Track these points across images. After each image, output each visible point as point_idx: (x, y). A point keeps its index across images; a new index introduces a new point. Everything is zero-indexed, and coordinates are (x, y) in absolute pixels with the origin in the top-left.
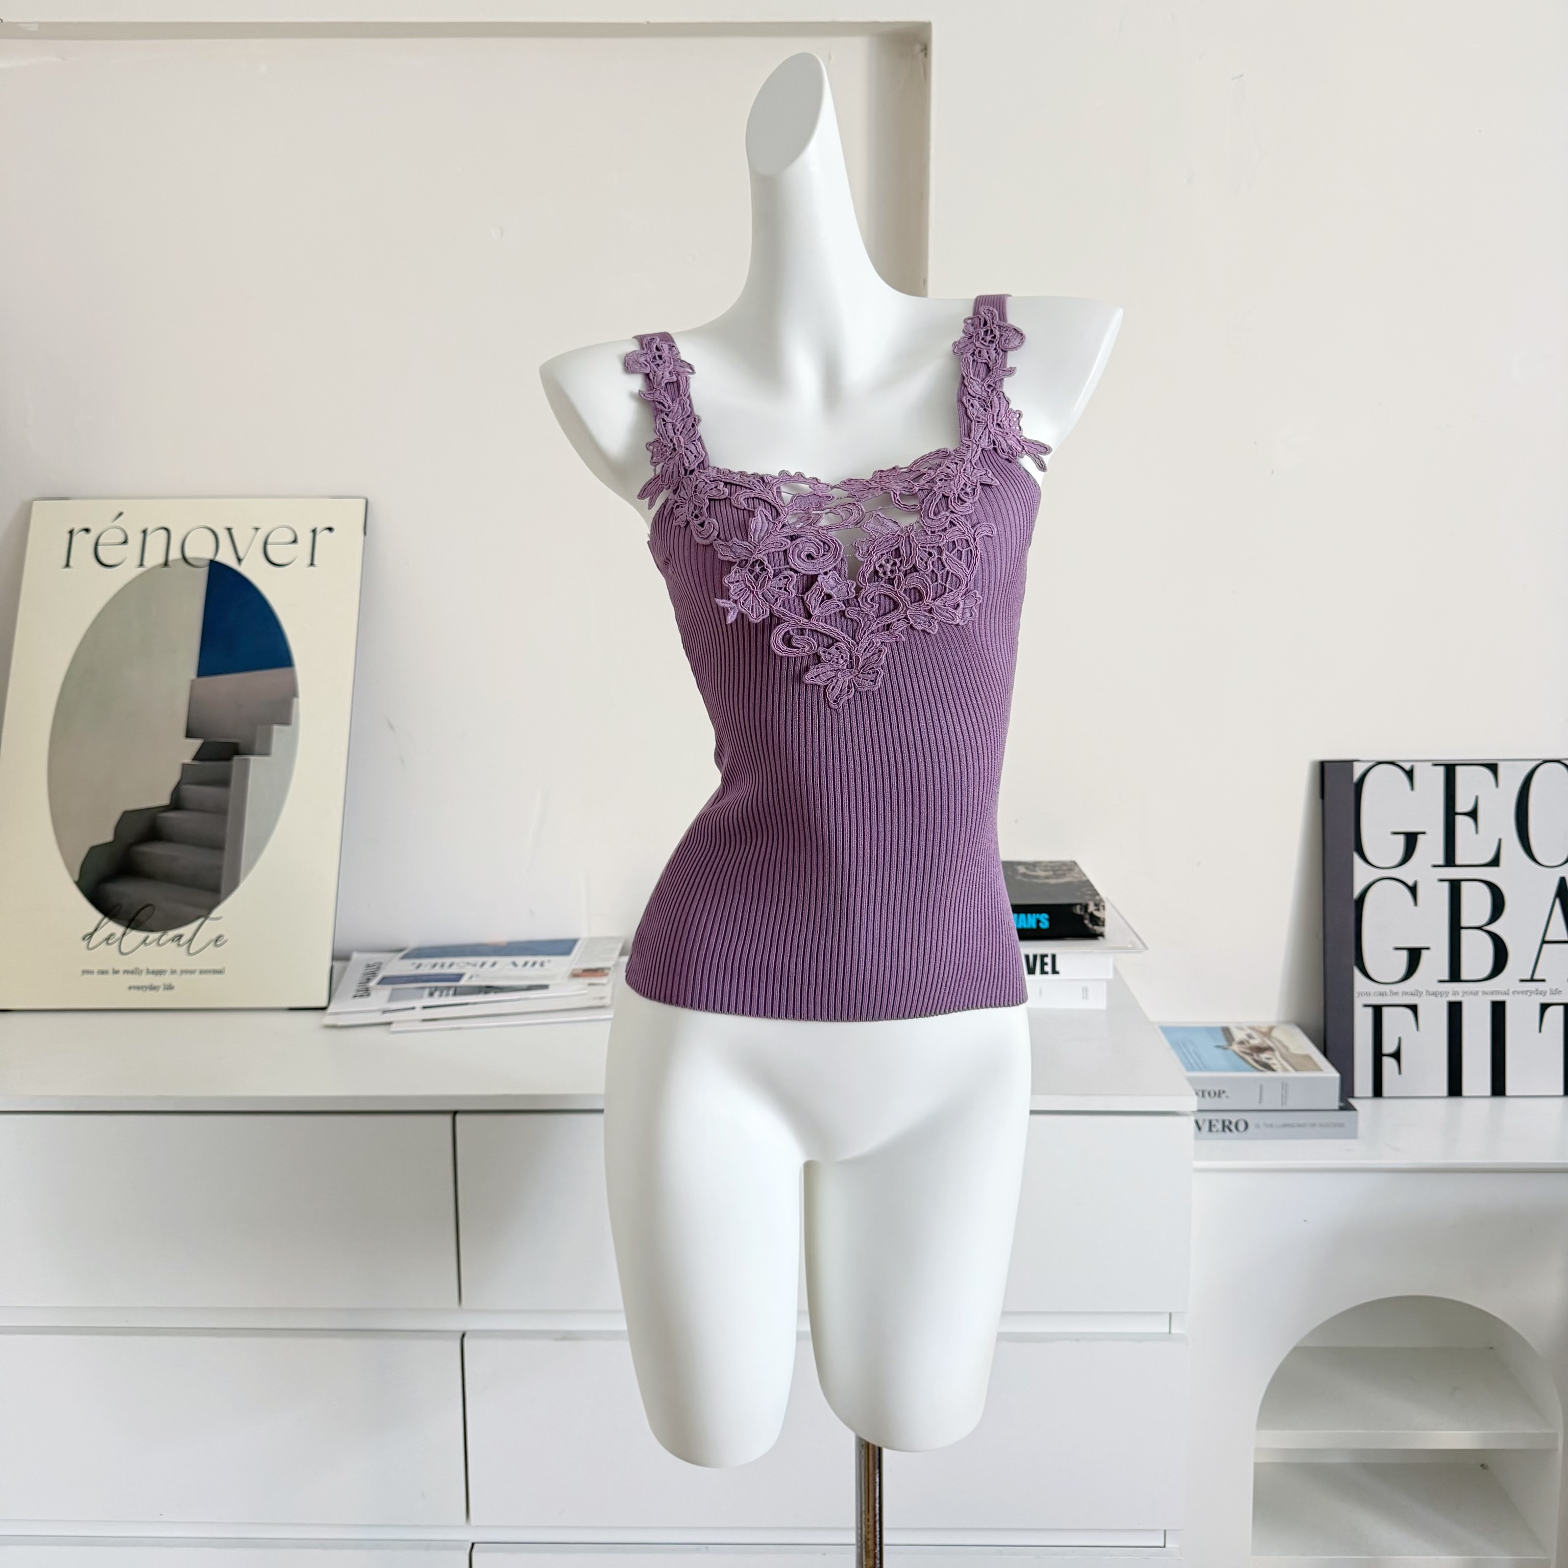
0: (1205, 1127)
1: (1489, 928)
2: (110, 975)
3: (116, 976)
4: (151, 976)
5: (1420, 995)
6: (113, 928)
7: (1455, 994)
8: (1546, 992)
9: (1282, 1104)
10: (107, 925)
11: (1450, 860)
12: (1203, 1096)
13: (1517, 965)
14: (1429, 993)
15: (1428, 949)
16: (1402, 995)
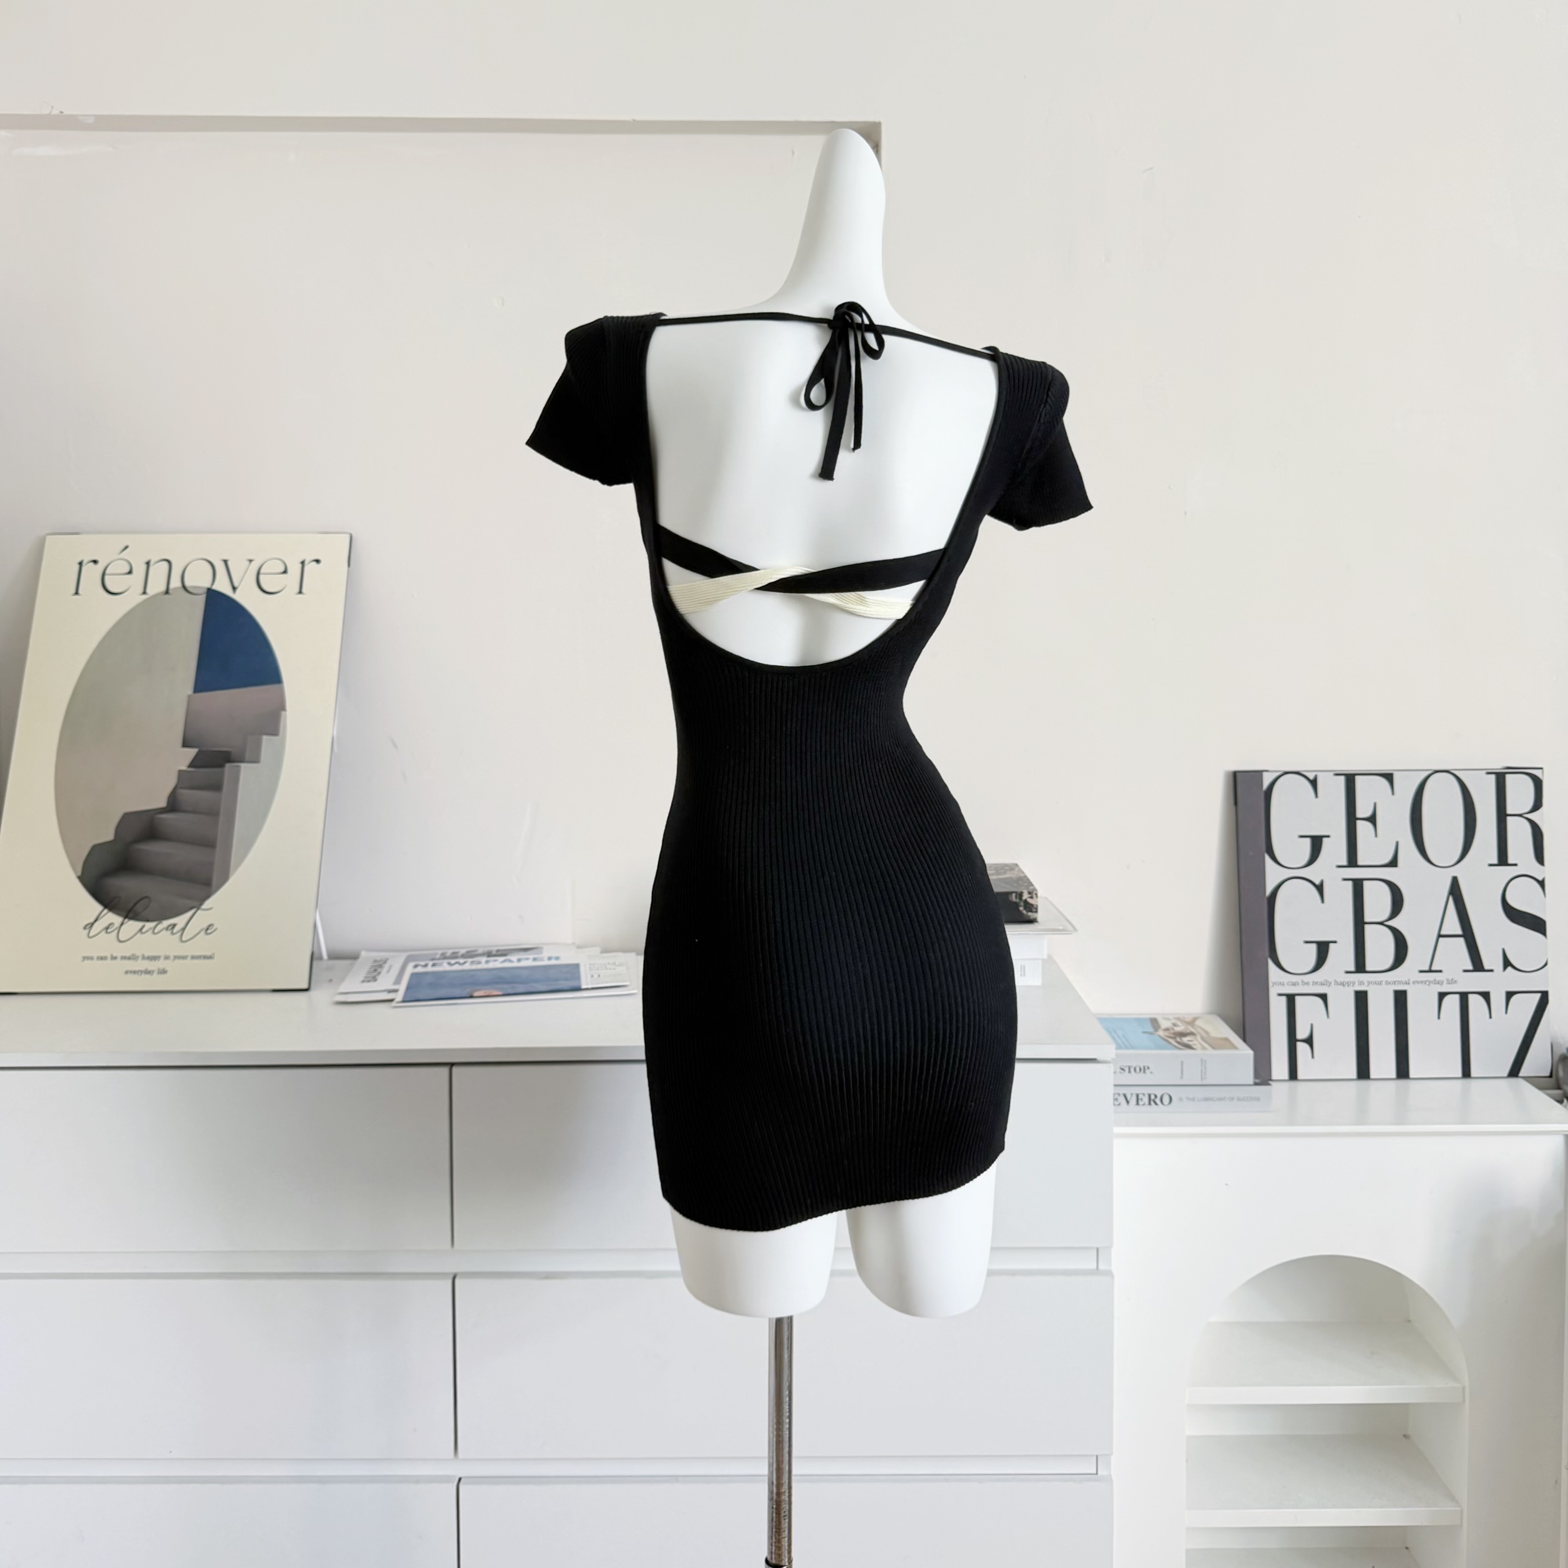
0: (1133, 1101)
1: (1389, 923)
2: (109, 961)
3: (114, 962)
4: (146, 962)
5: (1329, 985)
6: (113, 919)
7: (1361, 984)
8: (1443, 982)
9: (1202, 1080)
10: (107, 916)
11: (1352, 861)
12: (1130, 1072)
13: (1416, 957)
14: (1337, 983)
15: (1335, 942)
16: (1313, 985)
